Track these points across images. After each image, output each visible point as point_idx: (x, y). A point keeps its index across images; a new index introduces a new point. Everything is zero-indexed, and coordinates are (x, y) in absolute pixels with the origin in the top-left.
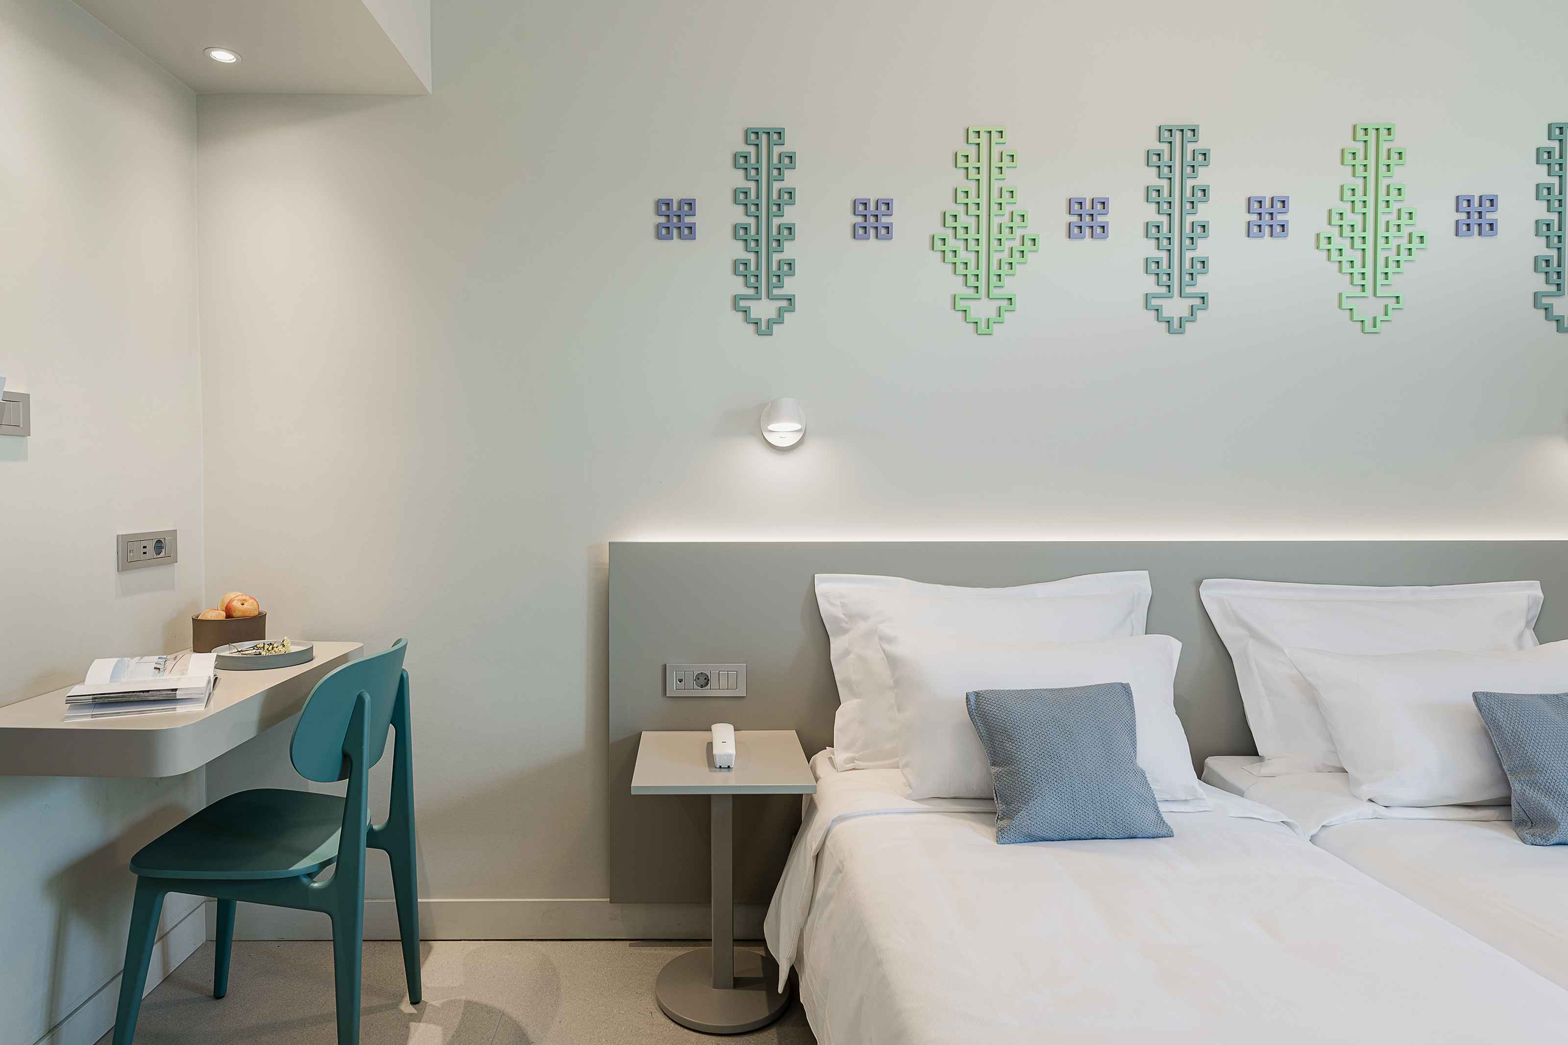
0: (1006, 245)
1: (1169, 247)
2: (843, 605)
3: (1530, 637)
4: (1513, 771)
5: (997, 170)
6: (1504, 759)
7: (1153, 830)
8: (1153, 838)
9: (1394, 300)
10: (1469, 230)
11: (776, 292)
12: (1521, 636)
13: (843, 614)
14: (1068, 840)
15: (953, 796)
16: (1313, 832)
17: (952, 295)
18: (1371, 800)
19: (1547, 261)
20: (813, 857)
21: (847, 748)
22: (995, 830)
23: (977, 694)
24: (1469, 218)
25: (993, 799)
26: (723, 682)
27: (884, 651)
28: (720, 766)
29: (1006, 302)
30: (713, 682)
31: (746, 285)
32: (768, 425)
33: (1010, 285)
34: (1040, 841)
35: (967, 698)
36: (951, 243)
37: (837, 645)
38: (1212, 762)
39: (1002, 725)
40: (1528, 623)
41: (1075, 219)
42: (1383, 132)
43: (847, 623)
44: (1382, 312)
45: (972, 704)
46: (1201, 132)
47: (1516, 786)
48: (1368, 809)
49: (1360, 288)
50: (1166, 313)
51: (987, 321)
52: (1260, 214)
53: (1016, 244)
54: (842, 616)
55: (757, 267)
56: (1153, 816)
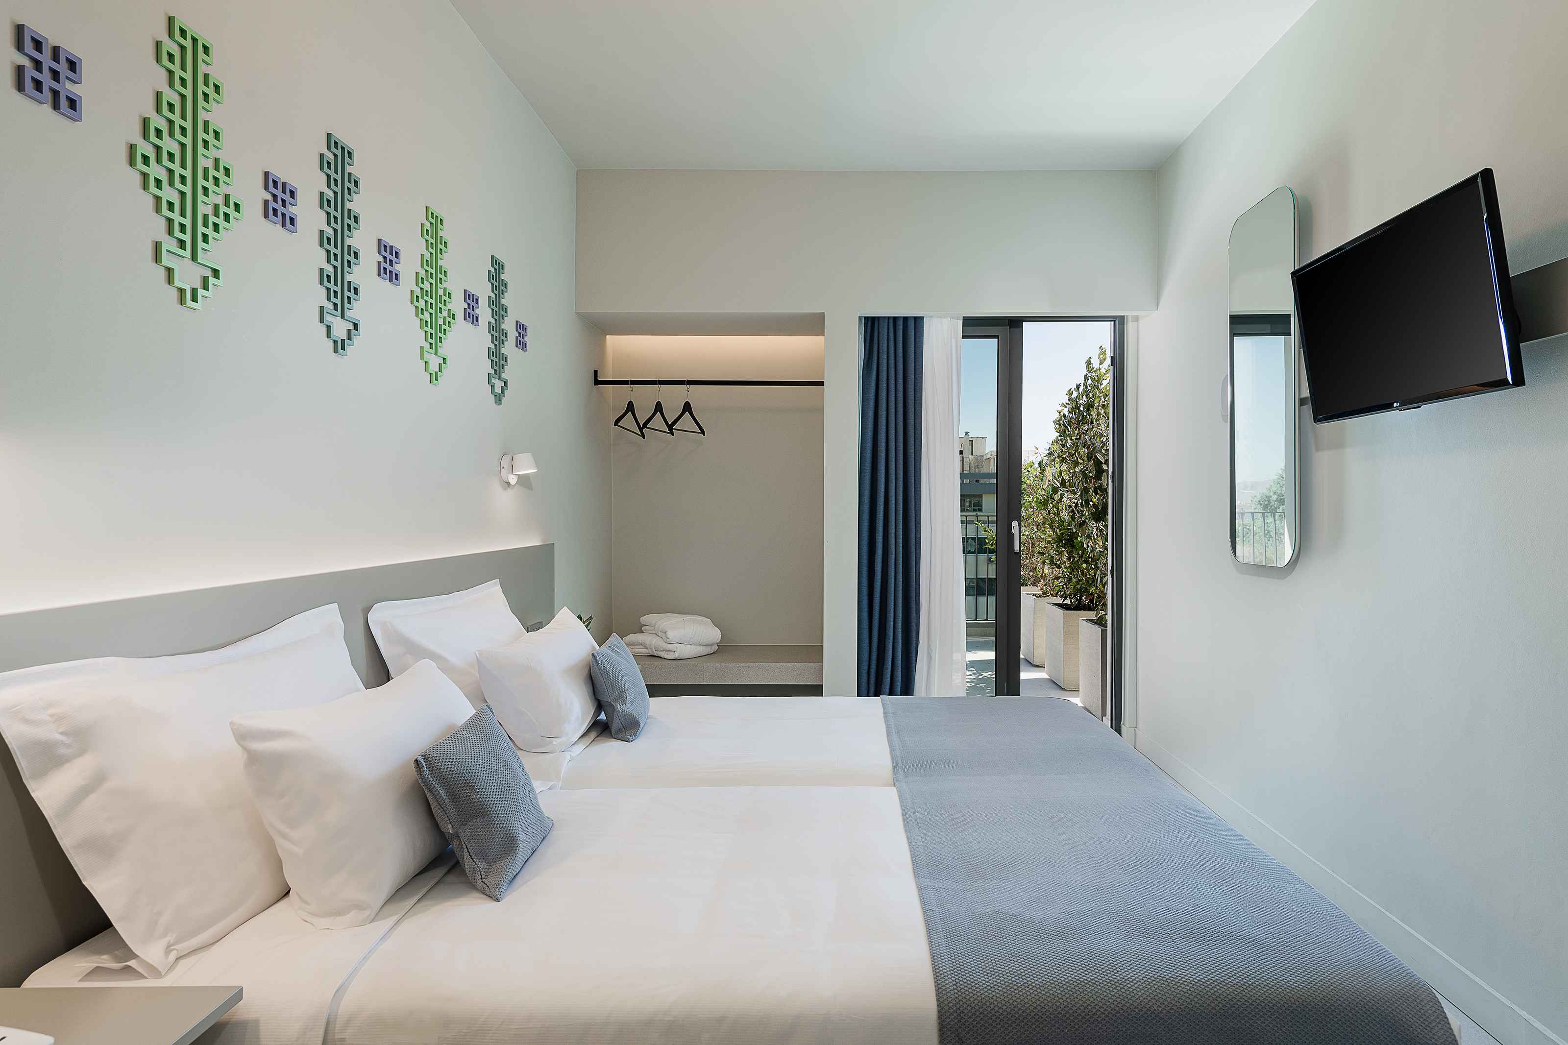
0: (212, 199)
5: (202, 96)
10: (469, 318)
17: (154, 241)
24: (469, 309)
33: (215, 252)
35: (418, 765)
36: (154, 167)
41: (270, 199)
45: (425, 769)
49: (430, 346)
50: (333, 332)
51: (193, 292)
52: (385, 257)
53: (222, 202)
54: (59, 736)
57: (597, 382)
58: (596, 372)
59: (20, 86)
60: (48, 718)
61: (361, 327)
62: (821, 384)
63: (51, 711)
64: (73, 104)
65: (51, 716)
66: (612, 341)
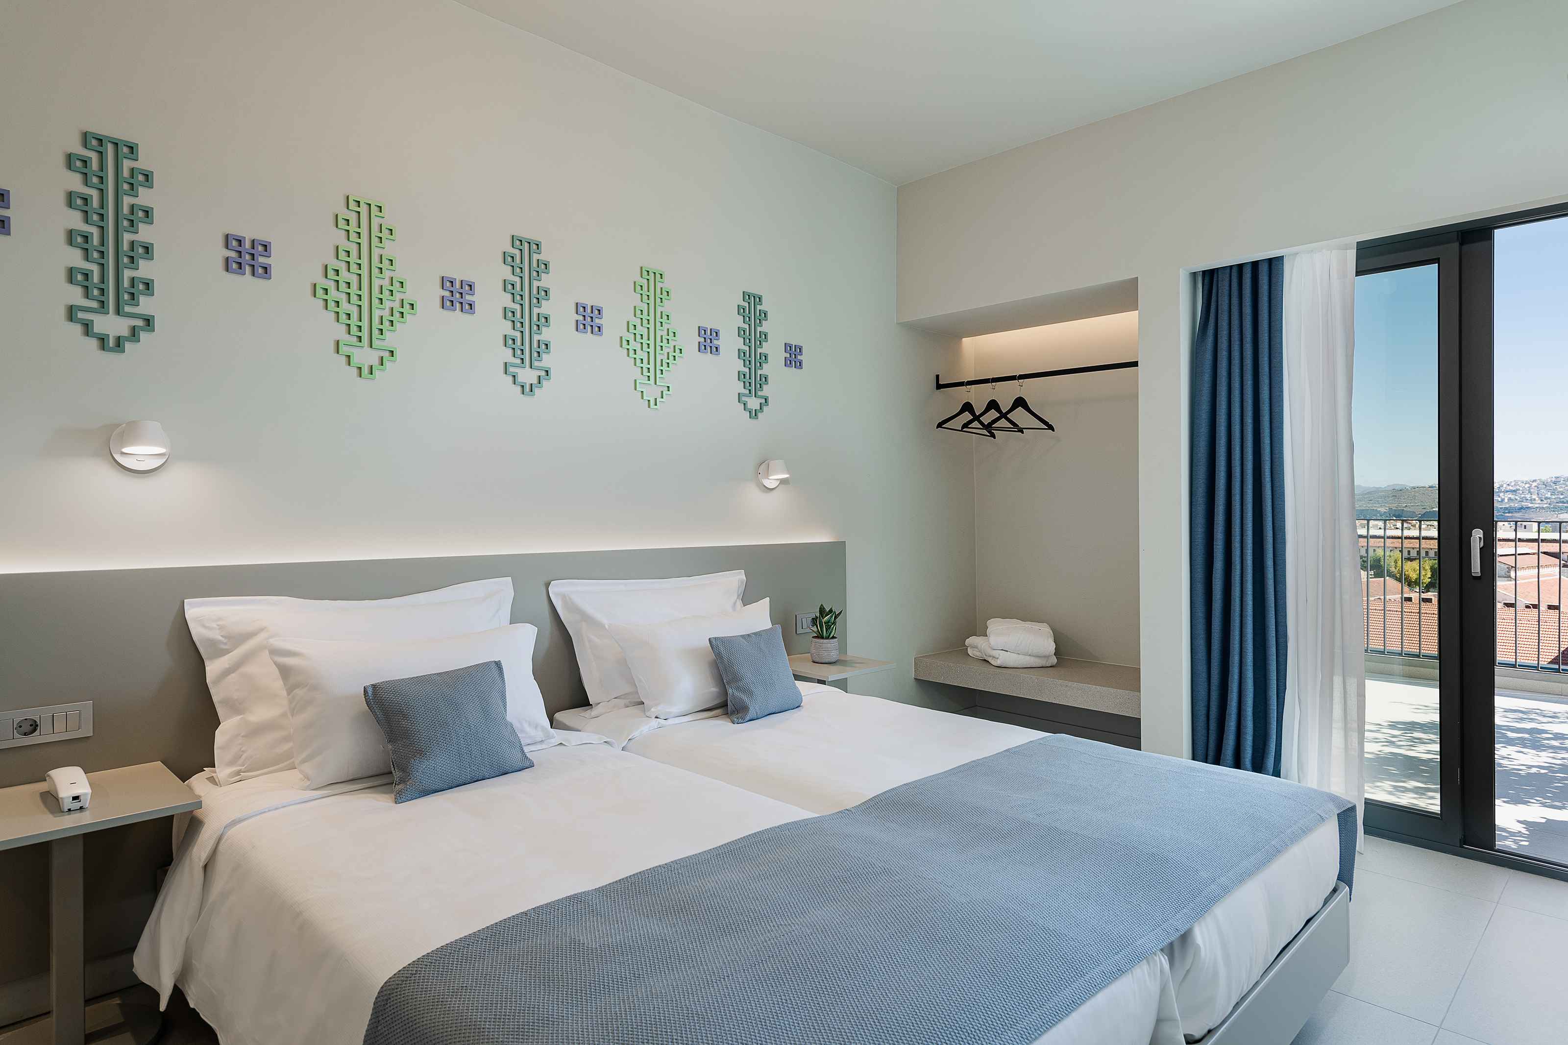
0: (387, 304)
1: (522, 329)
2: (221, 628)
3: (739, 603)
4: (728, 683)
5: (377, 239)
6: (724, 677)
7: (520, 765)
8: (520, 770)
9: (666, 389)
10: (705, 349)
11: (128, 309)
12: (735, 603)
13: (222, 636)
14: (456, 787)
15: (351, 778)
16: (623, 745)
17: (335, 341)
18: (657, 717)
19: (744, 375)
20: (202, 867)
21: (231, 763)
22: (393, 796)
23: (374, 686)
24: (705, 341)
25: (392, 773)
26: (59, 726)
27: (275, 663)
28: (69, 810)
29: (387, 354)
30: (45, 727)
31: (87, 295)
32: (123, 448)
33: (390, 339)
34: (433, 793)
35: (365, 691)
36: (333, 294)
37: (212, 669)
38: (558, 716)
39: (398, 707)
40: (738, 596)
41: (447, 294)
42: (658, 276)
43: (225, 644)
44: (660, 396)
45: (370, 695)
46: (543, 247)
47: (730, 691)
48: (654, 723)
49: (647, 378)
50: (520, 379)
51: (370, 368)
52: (584, 316)
53: (396, 305)
54: (221, 638)
55: (103, 280)
56: (520, 755)
57: (939, 386)
58: (938, 376)
59: (227, 269)
60: (215, 626)
61: (552, 373)
62: (1135, 364)
63: (220, 623)
64: (266, 269)
65: (218, 625)
66: (969, 343)
